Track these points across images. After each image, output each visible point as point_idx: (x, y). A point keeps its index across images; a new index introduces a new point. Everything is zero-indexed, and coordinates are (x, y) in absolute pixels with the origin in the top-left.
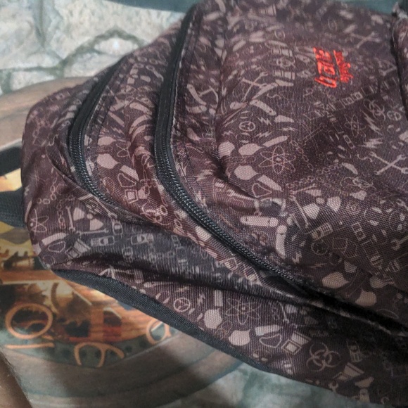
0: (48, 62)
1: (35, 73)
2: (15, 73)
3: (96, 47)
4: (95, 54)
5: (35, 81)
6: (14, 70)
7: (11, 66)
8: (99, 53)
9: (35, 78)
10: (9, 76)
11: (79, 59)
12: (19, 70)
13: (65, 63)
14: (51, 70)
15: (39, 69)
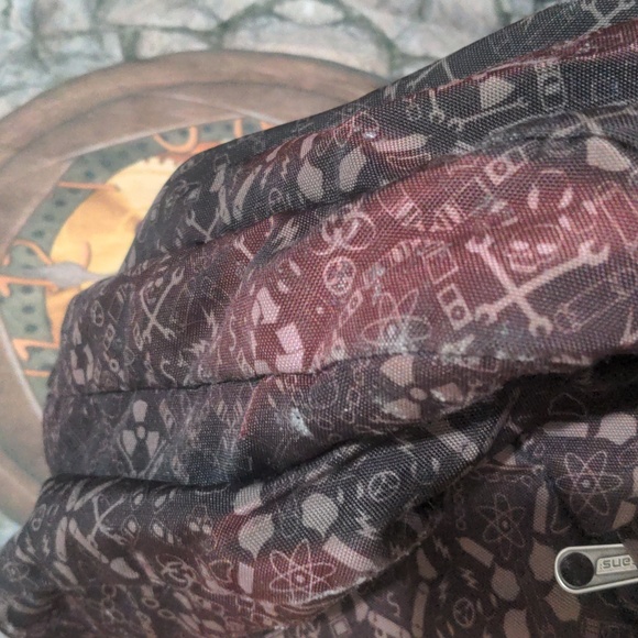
0: (199, 22)
1: (177, 36)
2: (145, 33)
3: (278, 9)
4: (275, 20)
5: (177, 48)
6: (145, 27)
7: (140, 20)
8: (282, 18)
9: (177, 43)
10: (137, 35)
11: (249, 24)
12: (153, 28)
13: (226, 27)
14: (204, 35)
15: (185, 30)
